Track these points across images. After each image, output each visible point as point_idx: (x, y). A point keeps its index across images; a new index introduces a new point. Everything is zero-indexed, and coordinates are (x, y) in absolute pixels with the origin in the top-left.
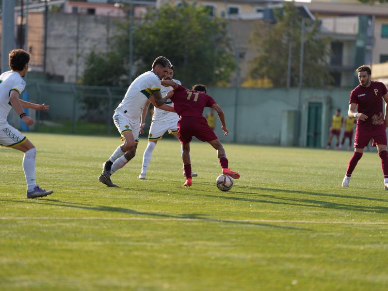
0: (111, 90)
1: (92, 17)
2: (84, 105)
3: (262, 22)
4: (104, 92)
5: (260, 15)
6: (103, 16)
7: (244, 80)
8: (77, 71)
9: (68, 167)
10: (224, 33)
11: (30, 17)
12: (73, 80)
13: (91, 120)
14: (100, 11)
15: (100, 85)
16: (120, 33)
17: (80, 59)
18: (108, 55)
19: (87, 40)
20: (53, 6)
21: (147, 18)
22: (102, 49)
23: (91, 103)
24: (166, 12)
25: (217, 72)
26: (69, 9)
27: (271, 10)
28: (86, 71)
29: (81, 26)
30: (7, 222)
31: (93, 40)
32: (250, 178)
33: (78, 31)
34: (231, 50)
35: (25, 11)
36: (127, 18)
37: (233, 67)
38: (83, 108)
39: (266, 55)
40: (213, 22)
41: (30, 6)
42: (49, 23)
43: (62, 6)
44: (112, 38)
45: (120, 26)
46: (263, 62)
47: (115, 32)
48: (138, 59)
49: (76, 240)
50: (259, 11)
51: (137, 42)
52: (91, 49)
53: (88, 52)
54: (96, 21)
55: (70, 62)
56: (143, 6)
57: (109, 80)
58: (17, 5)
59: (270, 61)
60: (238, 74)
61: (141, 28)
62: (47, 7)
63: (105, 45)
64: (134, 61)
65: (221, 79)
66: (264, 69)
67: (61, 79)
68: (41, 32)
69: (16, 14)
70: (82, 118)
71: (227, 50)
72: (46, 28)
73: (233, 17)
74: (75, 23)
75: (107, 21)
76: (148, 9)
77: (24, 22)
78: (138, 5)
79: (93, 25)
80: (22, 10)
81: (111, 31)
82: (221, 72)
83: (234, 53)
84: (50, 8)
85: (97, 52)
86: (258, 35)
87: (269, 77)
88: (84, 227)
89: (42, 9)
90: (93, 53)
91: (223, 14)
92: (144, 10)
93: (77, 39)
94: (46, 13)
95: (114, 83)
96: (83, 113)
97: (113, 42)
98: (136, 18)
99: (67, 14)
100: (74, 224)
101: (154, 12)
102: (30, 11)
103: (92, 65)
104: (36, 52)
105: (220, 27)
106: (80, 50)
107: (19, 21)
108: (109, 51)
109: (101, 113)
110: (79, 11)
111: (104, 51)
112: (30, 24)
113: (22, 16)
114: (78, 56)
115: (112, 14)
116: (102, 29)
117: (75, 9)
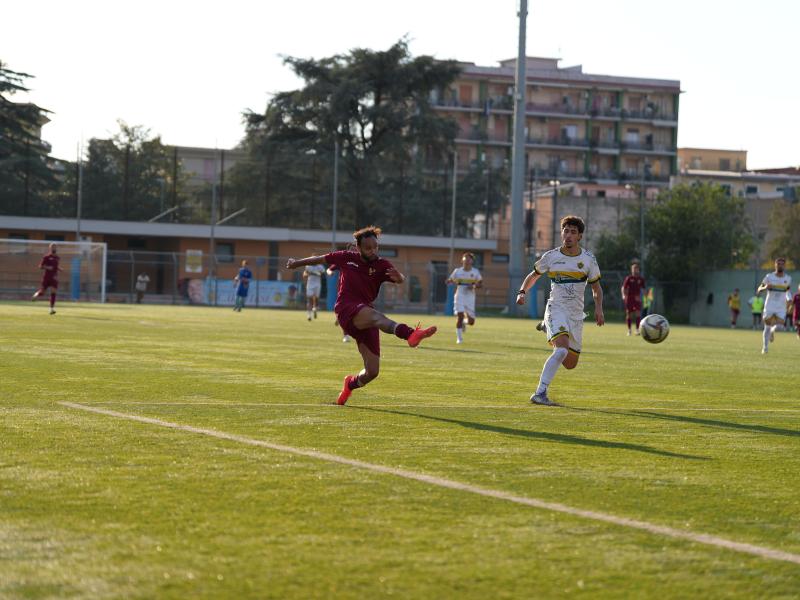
1: (602, 200)
3: (783, 201)
4: (615, 276)
5: (781, 194)
6: (613, 199)
7: (763, 262)
10: (742, 214)
11: (539, 202)
14: (610, 193)
15: (611, 269)
16: (631, 216)
17: (590, 243)
18: (618, 238)
19: (596, 223)
20: (563, 190)
21: (659, 199)
22: (613, 232)
24: (679, 192)
25: (735, 254)
26: (578, 192)
27: (793, 189)
29: (591, 208)
30: (519, 411)
31: (603, 223)
32: (772, 365)
33: (588, 214)
34: (750, 231)
35: (534, 196)
36: (639, 198)
37: (752, 248)
39: (788, 235)
40: (729, 201)
41: (539, 191)
42: (558, 208)
43: (572, 189)
44: (623, 221)
45: (631, 208)
46: (785, 242)
47: (625, 214)
48: (650, 241)
50: (779, 190)
51: (649, 223)
52: (600, 232)
53: (598, 235)
54: (606, 203)
56: (656, 186)
57: (620, 264)
58: (526, 190)
59: (791, 242)
60: (758, 256)
61: (653, 210)
62: (556, 191)
63: (616, 228)
64: (646, 243)
65: (739, 262)
66: (786, 251)
68: (550, 216)
69: (525, 199)
71: (746, 231)
72: (555, 212)
73: (752, 196)
74: (584, 207)
75: (617, 203)
76: (660, 190)
77: (533, 207)
78: (650, 186)
79: (603, 208)
80: (531, 195)
81: (621, 213)
82: (739, 254)
83: (753, 234)
84: (559, 192)
85: (606, 236)
86: (779, 214)
87: (791, 259)
89: (551, 194)
90: (603, 237)
91: (741, 194)
92: (656, 191)
94: (555, 197)
95: (626, 267)
97: (624, 224)
98: (648, 200)
99: (577, 197)
101: (667, 192)
102: (540, 195)
103: (602, 249)
104: (544, 237)
105: (738, 207)
107: (528, 205)
108: (620, 233)
110: (588, 193)
111: (615, 234)
112: (539, 209)
113: (531, 201)
115: (621, 196)
116: (612, 212)
117: (584, 192)
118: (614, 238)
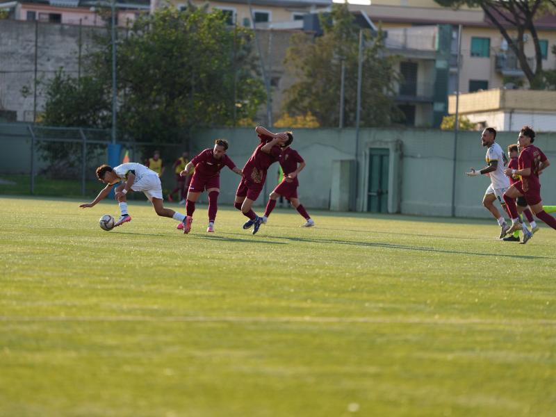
0: (85, 132)
1: (57, 26)
2: (46, 153)
3: (302, 34)
4: (75, 135)
5: (299, 24)
6: (71, 25)
8: (36, 105)
9: (25, 244)
10: (248, 50)
12: (30, 118)
13: (57, 175)
14: (67, 17)
15: (69, 125)
16: (97, 50)
17: (40, 86)
18: (80, 81)
19: (49, 59)
21: (136, 28)
22: (73, 72)
23: (57, 151)
24: (164, 19)
25: (239, 105)
26: (22, 14)
27: (315, 17)
28: (47, 104)
29: (41, 39)
31: (59, 60)
33: (37, 47)
34: (259, 74)
37: (262, 98)
38: (45, 158)
39: (310, 80)
40: (231, 33)
43: (13, 10)
44: (87, 57)
45: (97, 39)
46: (305, 90)
47: (89, 48)
48: (124, 87)
49: (39, 350)
50: (297, 18)
51: (123, 62)
52: (54, 72)
53: (51, 77)
54: (62, 32)
55: (25, 92)
56: (131, 10)
57: (82, 118)
59: (314, 90)
60: (270, 109)
63: (77, 66)
64: (119, 89)
65: (244, 116)
66: (306, 102)
67: (12, 115)
70: (44, 172)
71: (253, 73)
73: (261, 26)
74: (32, 36)
75: (78, 32)
76: (137, 15)
78: (124, 9)
79: (58, 38)
81: (84, 46)
82: (245, 106)
83: (262, 78)
85: (63, 77)
86: (297, 52)
87: (314, 113)
88: (50, 331)
90: (58, 80)
91: (246, 22)
92: (131, 17)
93: (35, 58)
95: (90, 123)
96: (45, 164)
97: (87, 62)
98: (121, 28)
99: (21, 22)
100: (35, 327)
101: (146, 18)
103: (58, 96)
105: (243, 41)
106: (39, 74)
108: (82, 75)
109: (72, 165)
110: (37, 17)
111: (75, 75)
114: (37, 83)
115: (85, 23)
116: (71, 44)
117: (31, 16)
118: (74, 81)
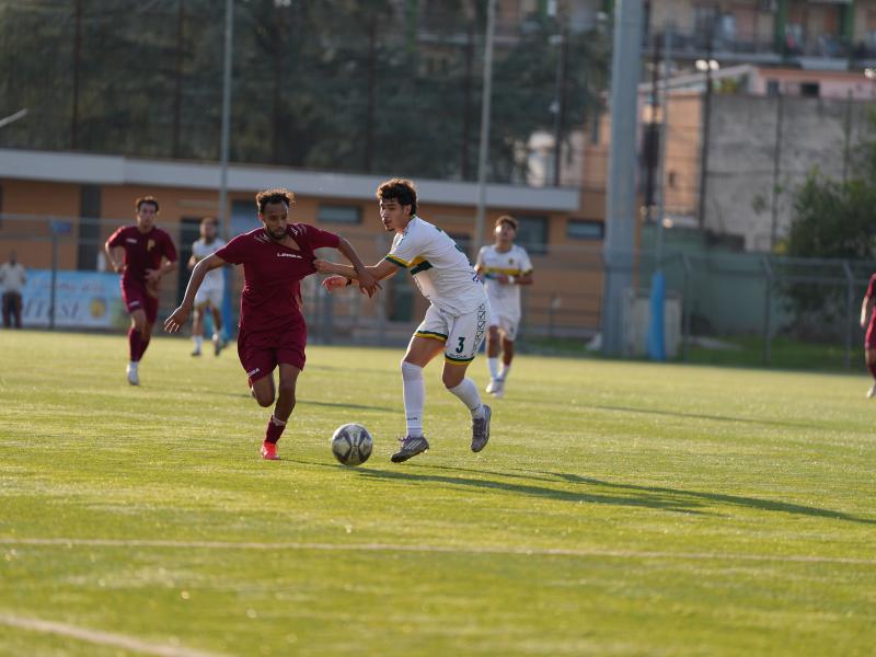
0: (852, 268)
1: (812, 103)
2: (789, 301)
4: (837, 272)
6: (836, 100)
8: (775, 225)
9: (755, 441)
11: (672, 106)
12: (766, 246)
13: (805, 335)
14: (829, 88)
15: (828, 256)
17: (782, 197)
18: (846, 188)
19: (797, 154)
20: (723, 81)
22: (834, 175)
23: (806, 297)
26: (759, 85)
28: (794, 224)
29: (786, 123)
30: (621, 563)
31: (813, 154)
33: (779, 134)
35: (661, 93)
38: (788, 309)
41: (672, 82)
42: (714, 120)
43: (745, 79)
44: (857, 150)
47: (862, 135)
49: (777, 607)
52: (806, 174)
53: (801, 181)
54: (821, 111)
55: (759, 205)
57: (847, 244)
58: (643, 80)
62: (709, 83)
63: (841, 165)
67: (738, 242)
68: (696, 137)
69: (640, 100)
70: (786, 330)
72: (706, 130)
74: (772, 118)
75: (846, 110)
77: (659, 118)
79: (813, 120)
80: (654, 94)
81: (855, 132)
84: (717, 85)
85: (820, 181)
88: (793, 577)
89: (699, 89)
93: (775, 153)
94: (708, 98)
95: (861, 252)
96: (788, 318)
97: (858, 158)
99: (754, 98)
100: (771, 572)
102: (672, 92)
103: (810, 211)
104: (682, 183)
106: (782, 178)
107: (647, 114)
108: (850, 177)
109: (829, 319)
110: (782, 88)
111: (838, 179)
112: (671, 122)
113: (655, 105)
114: (778, 190)
115: (857, 95)
116: (835, 129)
117: (773, 86)
118: (836, 187)
